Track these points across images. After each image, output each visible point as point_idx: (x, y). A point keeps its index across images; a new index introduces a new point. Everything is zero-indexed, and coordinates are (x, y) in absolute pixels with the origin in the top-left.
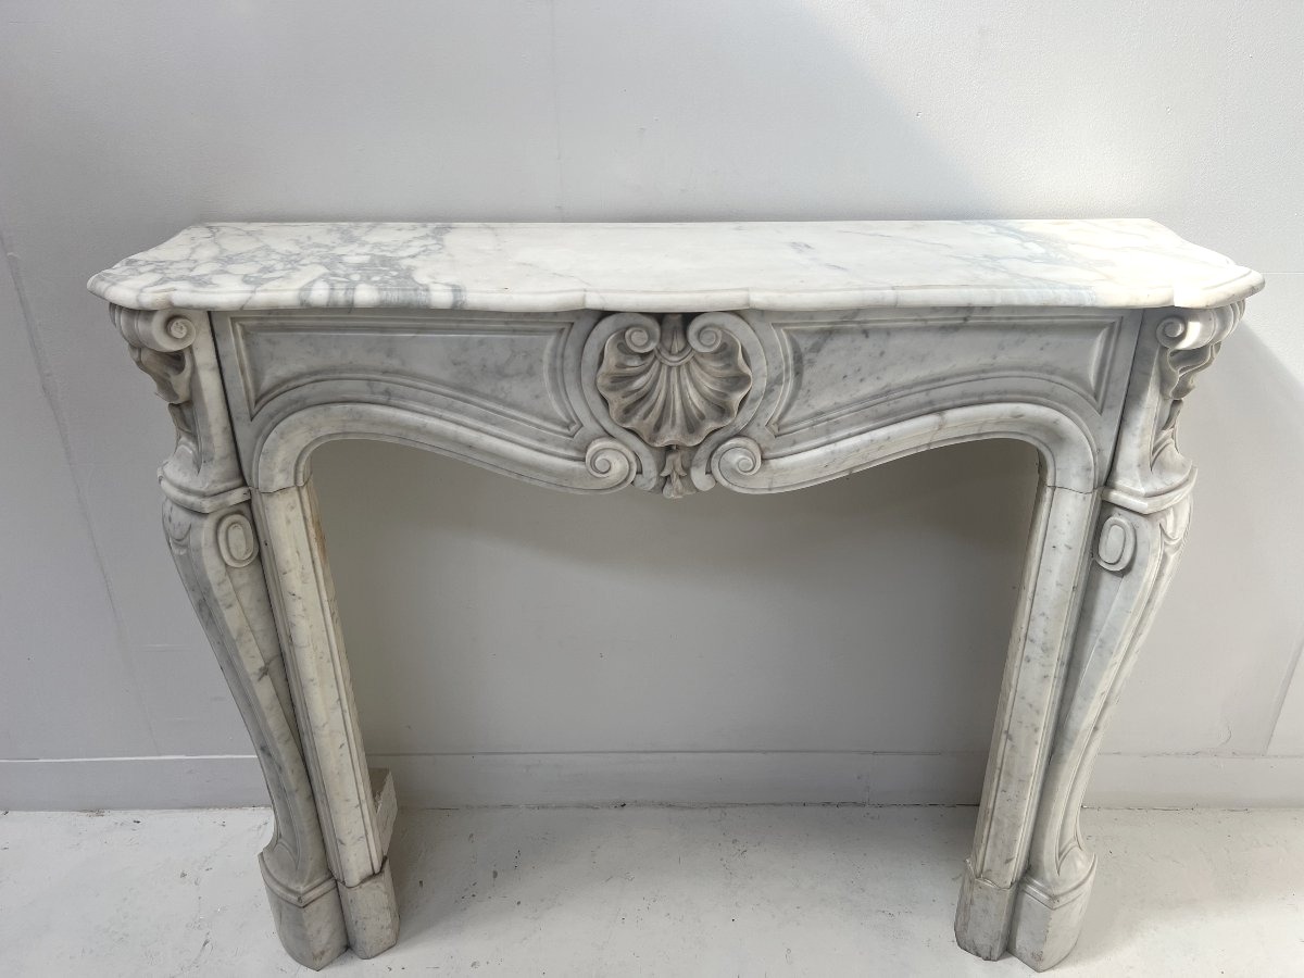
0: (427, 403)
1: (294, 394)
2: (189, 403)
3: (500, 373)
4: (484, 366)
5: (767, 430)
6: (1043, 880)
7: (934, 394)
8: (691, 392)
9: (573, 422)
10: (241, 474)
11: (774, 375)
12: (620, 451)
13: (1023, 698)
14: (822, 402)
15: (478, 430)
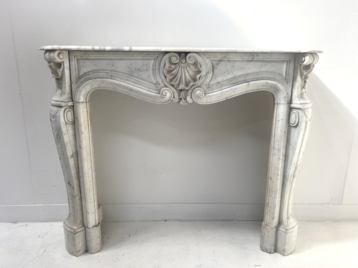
0: (121, 79)
1: (88, 76)
2: (61, 79)
3: (140, 70)
4: (136, 68)
5: (206, 86)
6: (283, 225)
7: (246, 78)
8: (187, 74)
9: (157, 84)
10: (72, 98)
11: (207, 71)
12: (169, 90)
13: (274, 166)
14: (219, 79)
15: (133, 85)
